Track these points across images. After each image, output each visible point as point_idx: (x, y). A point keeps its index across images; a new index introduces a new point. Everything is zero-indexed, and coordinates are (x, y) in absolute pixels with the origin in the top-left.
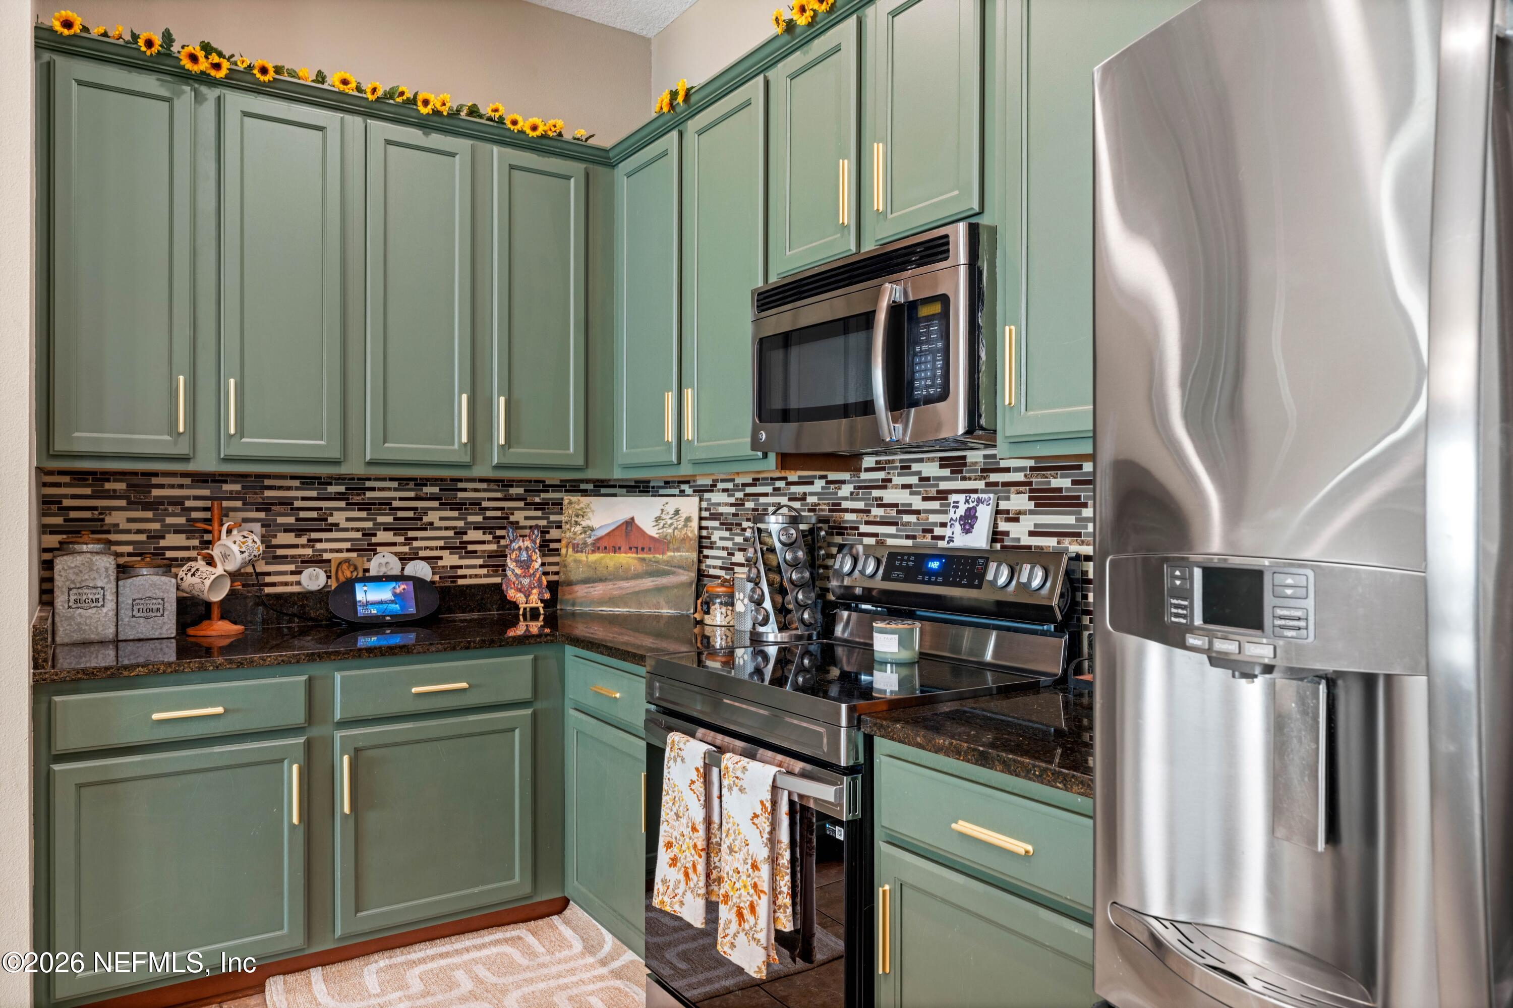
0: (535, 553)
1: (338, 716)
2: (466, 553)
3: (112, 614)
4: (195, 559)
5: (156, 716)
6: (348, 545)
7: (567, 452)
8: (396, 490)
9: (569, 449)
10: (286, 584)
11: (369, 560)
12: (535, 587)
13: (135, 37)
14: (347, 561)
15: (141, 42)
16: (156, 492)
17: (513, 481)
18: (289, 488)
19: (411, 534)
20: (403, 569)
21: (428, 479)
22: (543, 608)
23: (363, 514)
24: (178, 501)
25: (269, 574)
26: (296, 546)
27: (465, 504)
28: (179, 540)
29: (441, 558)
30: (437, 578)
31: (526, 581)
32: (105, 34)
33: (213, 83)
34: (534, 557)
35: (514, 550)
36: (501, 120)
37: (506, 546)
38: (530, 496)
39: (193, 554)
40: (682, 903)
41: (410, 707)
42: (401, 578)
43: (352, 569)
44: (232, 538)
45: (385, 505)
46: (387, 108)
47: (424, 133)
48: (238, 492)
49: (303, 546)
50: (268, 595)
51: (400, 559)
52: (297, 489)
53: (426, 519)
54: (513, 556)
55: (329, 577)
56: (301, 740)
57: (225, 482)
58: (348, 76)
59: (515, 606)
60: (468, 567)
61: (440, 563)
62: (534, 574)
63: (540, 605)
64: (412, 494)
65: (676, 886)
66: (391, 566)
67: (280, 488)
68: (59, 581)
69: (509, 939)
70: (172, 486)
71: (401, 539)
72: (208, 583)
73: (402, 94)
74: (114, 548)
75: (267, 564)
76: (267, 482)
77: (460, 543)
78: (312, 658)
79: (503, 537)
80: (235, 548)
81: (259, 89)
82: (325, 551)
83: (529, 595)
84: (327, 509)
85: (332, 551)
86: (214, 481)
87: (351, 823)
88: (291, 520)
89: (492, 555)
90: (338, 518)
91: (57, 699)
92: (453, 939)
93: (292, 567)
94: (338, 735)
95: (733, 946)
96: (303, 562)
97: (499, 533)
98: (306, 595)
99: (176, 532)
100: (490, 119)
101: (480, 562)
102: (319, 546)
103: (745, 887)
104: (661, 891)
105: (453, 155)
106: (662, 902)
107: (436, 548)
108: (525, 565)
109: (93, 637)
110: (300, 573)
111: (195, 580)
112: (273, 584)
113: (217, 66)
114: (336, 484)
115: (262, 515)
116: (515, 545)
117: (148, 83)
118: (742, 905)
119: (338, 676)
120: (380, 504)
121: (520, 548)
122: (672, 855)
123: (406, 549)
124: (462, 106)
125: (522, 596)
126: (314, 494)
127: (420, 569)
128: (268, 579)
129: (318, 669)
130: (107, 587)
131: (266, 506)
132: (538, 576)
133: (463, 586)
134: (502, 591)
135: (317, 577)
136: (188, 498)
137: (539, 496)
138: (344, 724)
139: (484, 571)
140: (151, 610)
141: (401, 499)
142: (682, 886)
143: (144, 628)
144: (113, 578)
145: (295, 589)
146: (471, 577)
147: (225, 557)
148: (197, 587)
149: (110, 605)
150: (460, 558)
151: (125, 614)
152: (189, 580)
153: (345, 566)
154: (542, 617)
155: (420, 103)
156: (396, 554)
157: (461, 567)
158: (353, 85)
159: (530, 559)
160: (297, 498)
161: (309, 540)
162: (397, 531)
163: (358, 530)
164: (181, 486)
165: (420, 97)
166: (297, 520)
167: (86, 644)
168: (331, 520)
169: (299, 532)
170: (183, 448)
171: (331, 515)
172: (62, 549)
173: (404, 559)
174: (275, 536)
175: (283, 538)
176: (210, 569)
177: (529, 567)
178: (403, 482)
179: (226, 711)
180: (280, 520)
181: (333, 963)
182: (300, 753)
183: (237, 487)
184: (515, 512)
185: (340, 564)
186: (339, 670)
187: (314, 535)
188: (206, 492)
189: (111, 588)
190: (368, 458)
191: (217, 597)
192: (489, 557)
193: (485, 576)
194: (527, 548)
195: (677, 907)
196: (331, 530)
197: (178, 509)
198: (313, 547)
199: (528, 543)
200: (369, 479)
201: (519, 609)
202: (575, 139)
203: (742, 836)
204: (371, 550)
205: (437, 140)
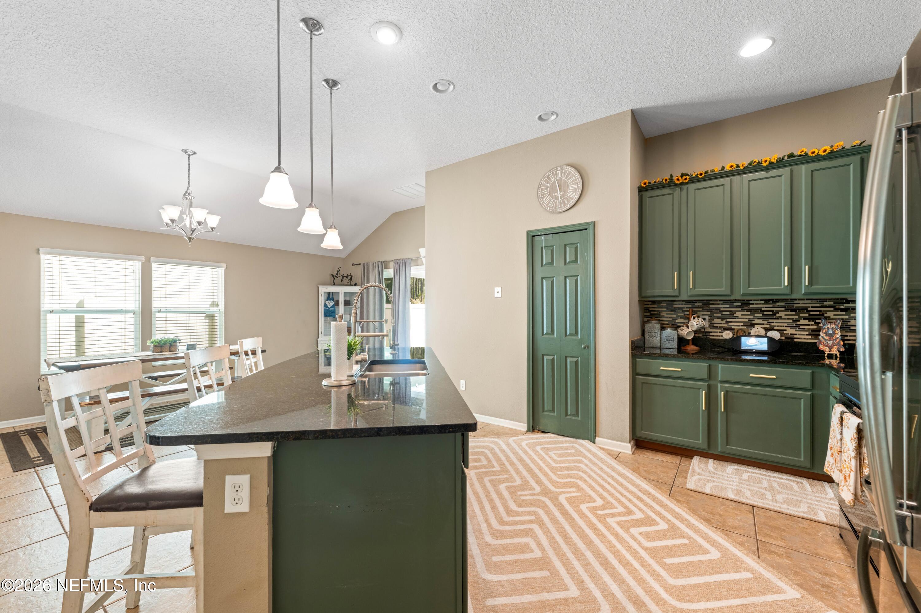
0: (838, 330)
1: (720, 379)
2: (799, 329)
3: (659, 340)
4: (683, 326)
5: (661, 368)
6: (742, 324)
7: (849, 286)
8: (763, 304)
9: (850, 284)
10: (717, 336)
11: (751, 330)
12: (835, 345)
13: (663, 180)
14: (741, 329)
15: (664, 181)
16: (675, 306)
17: (827, 299)
18: (719, 304)
19: (770, 321)
20: (766, 334)
21: (779, 300)
22: (840, 355)
23: (749, 313)
24: (681, 309)
25: (711, 332)
26: (721, 324)
27: (799, 309)
28: (682, 320)
29: (786, 330)
30: (783, 338)
31: (830, 343)
32: (655, 182)
33: (685, 184)
34: (837, 332)
35: (825, 329)
36: (806, 154)
37: (821, 327)
38: (837, 305)
39: (682, 325)
40: (834, 472)
41: (750, 381)
42: (765, 336)
43: (743, 332)
44: (695, 320)
45: (759, 310)
46: (749, 169)
47: (767, 172)
48: (700, 306)
49: (724, 324)
50: (711, 339)
51: (765, 330)
52: (722, 304)
53: (778, 315)
54: (824, 331)
55: (734, 335)
56: (706, 384)
57: (696, 303)
58: (731, 164)
59: (823, 352)
60: (799, 334)
61: (785, 332)
62: (836, 340)
63: (838, 353)
64: (771, 306)
65: (832, 466)
66: (761, 332)
67: (715, 304)
68: (646, 330)
69: (796, 481)
70: (679, 304)
71: (766, 322)
72: (686, 333)
73: (755, 162)
74: (661, 322)
75: (710, 329)
76: (711, 302)
77: (796, 325)
78: (710, 358)
79: (820, 323)
80: (695, 323)
81: (700, 180)
82: (733, 325)
83: (832, 348)
84: (733, 311)
85: (735, 326)
86: (693, 302)
87: (725, 415)
88: (720, 315)
89: (813, 330)
90: (738, 314)
91: (637, 359)
92: (769, 471)
93: (720, 331)
94: (720, 385)
95: (842, 490)
96: (724, 329)
97: (817, 321)
98: (726, 340)
99: (681, 318)
100: (801, 155)
101: (807, 333)
102: (730, 324)
103: (848, 467)
104: (827, 466)
105: (781, 176)
106: (827, 470)
107: (783, 326)
108: (831, 336)
109: (655, 346)
110: (723, 332)
111: (682, 332)
112: (713, 336)
113: (686, 179)
114: (737, 302)
115: (709, 313)
116: (826, 327)
117: (667, 191)
118: (846, 474)
119: (720, 366)
120: (756, 309)
121: (828, 328)
122: (832, 452)
123: (768, 326)
124: (784, 156)
125: (828, 348)
126: (728, 306)
127: (776, 335)
128: (711, 334)
129: (713, 363)
130: (658, 333)
131: (710, 310)
132: (838, 340)
133: (797, 342)
134: (817, 346)
135: (729, 334)
136: (684, 308)
137: (844, 305)
138: (722, 382)
139: (810, 337)
140: (670, 340)
141: (766, 307)
142: (834, 465)
143: (668, 345)
144: (660, 330)
145: (721, 338)
146: (802, 339)
147: (692, 326)
148: (683, 334)
149: (659, 338)
150: (795, 331)
151: (663, 340)
152: (681, 332)
153: (740, 331)
154: (838, 359)
155: (763, 162)
156: (763, 328)
157: (796, 334)
158: (735, 166)
159: (834, 333)
160: (722, 308)
161: (726, 322)
162: (764, 319)
163: (746, 319)
164: (682, 304)
165: (763, 160)
166: (722, 315)
167: (652, 348)
168: (735, 315)
169: (722, 319)
170: (676, 293)
171: (735, 313)
172: (648, 322)
173: (767, 330)
174: (714, 320)
175: (716, 321)
176: (687, 329)
177: (833, 337)
178: (767, 301)
179: (681, 370)
180: (715, 315)
181: (718, 460)
182: (706, 388)
183: (700, 304)
184: (828, 312)
185: (738, 330)
186: (720, 364)
187: (728, 320)
188: (690, 306)
189: (659, 333)
190: (741, 293)
191: (690, 337)
192: (812, 331)
193: (809, 339)
194: (832, 328)
195: (832, 473)
196: (735, 318)
197: (681, 311)
198: (728, 324)
199: (833, 326)
200: (751, 300)
201: (825, 354)
202: (852, 147)
203: (847, 446)
204: (753, 326)
205: (773, 173)
